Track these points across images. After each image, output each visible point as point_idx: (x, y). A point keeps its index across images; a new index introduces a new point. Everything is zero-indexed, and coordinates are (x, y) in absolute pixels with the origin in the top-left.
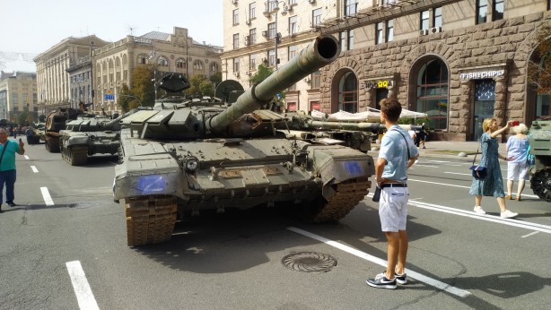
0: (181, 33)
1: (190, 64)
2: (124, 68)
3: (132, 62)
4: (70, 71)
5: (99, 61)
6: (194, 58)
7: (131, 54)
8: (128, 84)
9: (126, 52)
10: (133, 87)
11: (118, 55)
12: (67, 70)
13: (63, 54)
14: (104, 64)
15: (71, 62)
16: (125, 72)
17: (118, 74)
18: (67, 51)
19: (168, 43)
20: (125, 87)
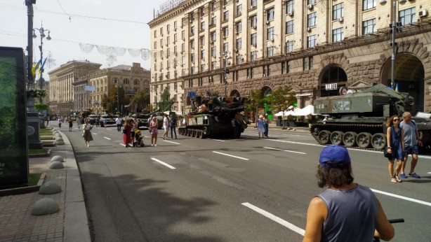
0: (137, 66)
1: (142, 82)
2: (105, 85)
3: (109, 83)
4: (74, 84)
5: (91, 80)
6: (144, 79)
7: (109, 78)
8: (107, 93)
9: (106, 76)
10: (109, 95)
11: (102, 78)
12: (72, 84)
13: (70, 74)
14: (94, 82)
15: (75, 79)
16: (106, 87)
17: (102, 88)
18: (72, 73)
19: (129, 71)
20: (105, 95)
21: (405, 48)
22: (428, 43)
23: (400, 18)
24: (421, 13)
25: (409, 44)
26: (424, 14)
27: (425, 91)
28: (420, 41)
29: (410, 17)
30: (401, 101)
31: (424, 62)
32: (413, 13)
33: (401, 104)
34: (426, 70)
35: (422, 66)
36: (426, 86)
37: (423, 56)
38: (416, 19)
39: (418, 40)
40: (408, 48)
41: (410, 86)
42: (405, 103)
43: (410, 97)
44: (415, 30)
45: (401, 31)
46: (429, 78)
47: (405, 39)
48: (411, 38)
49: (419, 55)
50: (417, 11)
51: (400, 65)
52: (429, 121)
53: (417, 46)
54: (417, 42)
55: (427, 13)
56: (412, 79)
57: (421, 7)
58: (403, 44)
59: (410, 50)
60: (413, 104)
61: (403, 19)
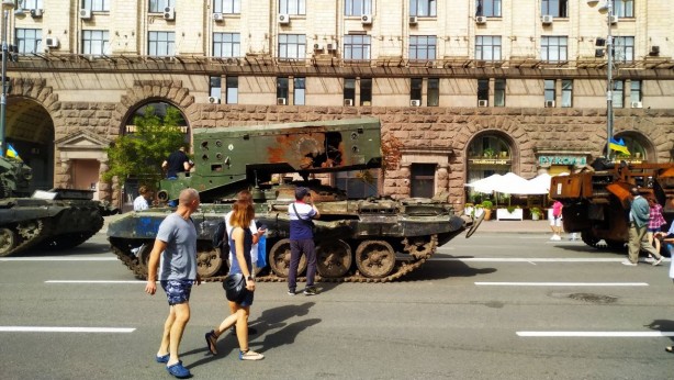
21: (26, 89)
22: (60, 89)
23: (17, 40)
24: (49, 42)
25: (31, 84)
26: (54, 44)
27: (56, 160)
28: (49, 84)
29: (33, 42)
30: (10, 172)
31: (54, 115)
32: (38, 37)
33: (10, 177)
34: (57, 129)
35: (51, 121)
36: (57, 153)
37: (52, 107)
38: (42, 48)
39: (45, 80)
40: (30, 90)
41: (34, 151)
42: (17, 175)
43: (25, 167)
44: (40, 64)
45: (17, 60)
46: (60, 141)
47: (25, 75)
48: (35, 76)
49: (46, 104)
50: (44, 36)
51: (16, 116)
52: (51, 205)
53: (44, 91)
54: (43, 84)
55: (59, 43)
56: (36, 140)
57: (50, 32)
58: (22, 82)
59: (33, 94)
60: (30, 178)
61: (21, 42)
